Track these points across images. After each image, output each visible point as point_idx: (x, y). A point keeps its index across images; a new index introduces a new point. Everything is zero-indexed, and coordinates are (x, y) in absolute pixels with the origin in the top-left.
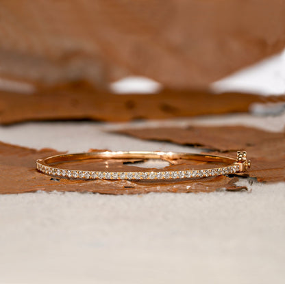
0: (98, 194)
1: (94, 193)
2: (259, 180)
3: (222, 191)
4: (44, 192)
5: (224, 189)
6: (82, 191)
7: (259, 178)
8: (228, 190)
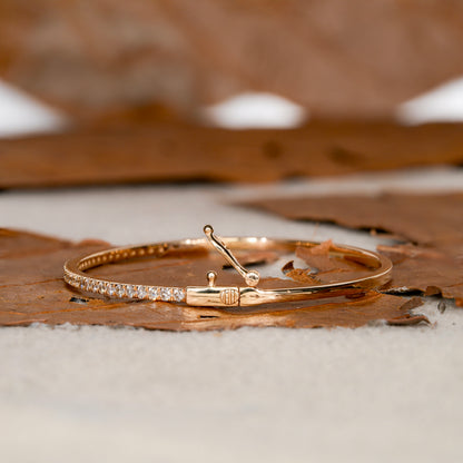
0: (142, 330)
1: (137, 328)
2: (459, 303)
3: (378, 325)
4: (44, 325)
5: (383, 321)
6: (115, 324)
7: (460, 299)
8: (391, 324)
